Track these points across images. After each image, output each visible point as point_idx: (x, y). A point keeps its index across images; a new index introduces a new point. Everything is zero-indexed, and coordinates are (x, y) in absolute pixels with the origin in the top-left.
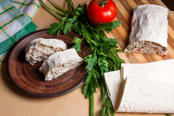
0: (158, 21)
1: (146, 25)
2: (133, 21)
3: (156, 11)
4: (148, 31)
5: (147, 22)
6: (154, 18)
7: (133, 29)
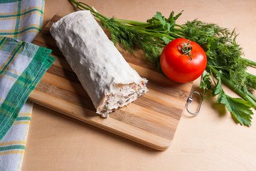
0: (92, 31)
1: (83, 45)
2: (61, 46)
3: (79, 20)
4: (90, 50)
5: (81, 40)
6: (84, 30)
7: (67, 57)
